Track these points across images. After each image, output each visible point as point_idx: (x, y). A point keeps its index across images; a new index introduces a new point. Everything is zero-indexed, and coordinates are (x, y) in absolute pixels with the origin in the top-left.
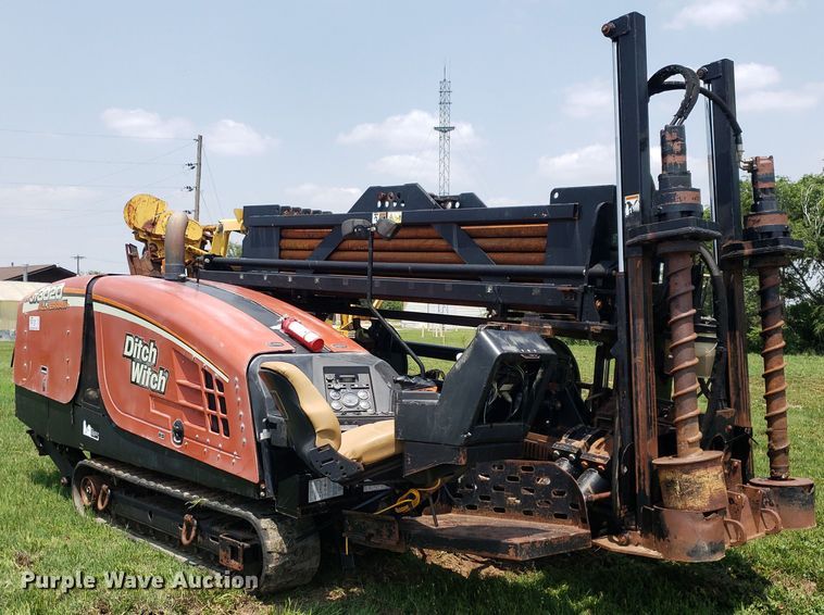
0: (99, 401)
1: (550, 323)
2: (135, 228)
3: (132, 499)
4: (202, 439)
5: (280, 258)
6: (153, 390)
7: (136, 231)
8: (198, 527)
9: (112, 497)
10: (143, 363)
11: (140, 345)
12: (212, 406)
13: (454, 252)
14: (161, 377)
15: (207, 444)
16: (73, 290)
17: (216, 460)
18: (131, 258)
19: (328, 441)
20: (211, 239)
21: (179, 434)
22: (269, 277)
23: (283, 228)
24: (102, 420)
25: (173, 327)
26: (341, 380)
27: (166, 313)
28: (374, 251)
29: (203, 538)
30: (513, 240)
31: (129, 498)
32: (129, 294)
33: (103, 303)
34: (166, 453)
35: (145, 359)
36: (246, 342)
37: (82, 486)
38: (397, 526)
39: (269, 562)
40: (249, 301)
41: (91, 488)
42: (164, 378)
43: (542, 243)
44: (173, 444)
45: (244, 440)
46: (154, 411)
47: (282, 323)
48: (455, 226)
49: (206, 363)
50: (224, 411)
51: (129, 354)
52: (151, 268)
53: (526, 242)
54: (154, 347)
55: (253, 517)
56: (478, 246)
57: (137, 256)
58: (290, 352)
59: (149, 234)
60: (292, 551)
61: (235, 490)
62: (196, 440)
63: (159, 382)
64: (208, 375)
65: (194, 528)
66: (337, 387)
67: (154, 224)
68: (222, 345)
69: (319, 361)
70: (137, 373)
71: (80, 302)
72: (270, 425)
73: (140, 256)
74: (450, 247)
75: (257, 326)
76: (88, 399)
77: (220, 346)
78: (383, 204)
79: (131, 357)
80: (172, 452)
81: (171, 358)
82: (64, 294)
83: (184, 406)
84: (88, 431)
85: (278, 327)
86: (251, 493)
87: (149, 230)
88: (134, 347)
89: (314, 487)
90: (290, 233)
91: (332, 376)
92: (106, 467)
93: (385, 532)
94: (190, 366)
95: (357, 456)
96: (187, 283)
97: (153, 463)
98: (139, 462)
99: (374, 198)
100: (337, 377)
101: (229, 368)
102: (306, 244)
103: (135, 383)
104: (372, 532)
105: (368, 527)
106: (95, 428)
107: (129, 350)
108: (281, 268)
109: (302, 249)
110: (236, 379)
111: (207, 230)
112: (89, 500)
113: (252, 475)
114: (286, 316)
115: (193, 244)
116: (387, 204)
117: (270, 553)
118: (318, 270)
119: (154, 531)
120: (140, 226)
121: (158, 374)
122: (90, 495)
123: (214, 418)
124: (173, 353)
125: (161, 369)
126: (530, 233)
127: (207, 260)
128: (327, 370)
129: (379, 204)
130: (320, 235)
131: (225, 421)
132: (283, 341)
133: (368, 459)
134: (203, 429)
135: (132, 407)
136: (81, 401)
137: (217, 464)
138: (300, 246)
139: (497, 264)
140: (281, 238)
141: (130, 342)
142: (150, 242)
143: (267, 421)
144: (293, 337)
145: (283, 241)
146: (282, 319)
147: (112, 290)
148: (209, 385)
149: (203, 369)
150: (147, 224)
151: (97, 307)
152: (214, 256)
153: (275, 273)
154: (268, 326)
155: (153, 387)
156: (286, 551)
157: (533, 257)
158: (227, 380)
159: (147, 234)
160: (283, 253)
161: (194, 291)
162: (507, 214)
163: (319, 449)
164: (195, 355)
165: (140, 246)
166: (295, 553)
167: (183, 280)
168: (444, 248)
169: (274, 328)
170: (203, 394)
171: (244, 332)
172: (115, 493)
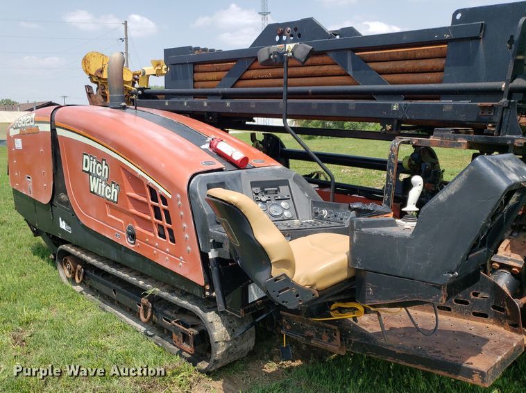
0: (68, 203)
1: (465, 138)
2: (90, 74)
3: (100, 278)
4: (152, 242)
5: (194, 88)
6: (108, 200)
7: (91, 76)
8: (153, 309)
9: (85, 274)
10: (98, 177)
11: (95, 163)
12: (158, 216)
13: (349, 75)
14: (114, 190)
15: (156, 247)
16: (41, 119)
17: (165, 261)
18: (89, 94)
19: (284, 271)
20: (138, 80)
21: (133, 236)
22: (188, 103)
23: (195, 64)
24: (72, 219)
25: (120, 149)
26: (266, 193)
27: (113, 136)
28: (288, 77)
29: (157, 317)
30: (407, 62)
31: (97, 277)
32: (83, 121)
33: (63, 128)
34: (123, 249)
35: (99, 174)
36: (184, 163)
37: (64, 263)
38: (338, 334)
39: (216, 350)
40: (178, 124)
41: (70, 265)
42: (116, 190)
43: (439, 63)
44: (128, 243)
45: (189, 248)
46: (109, 215)
47: (211, 143)
48: (349, 53)
49: (150, 180)
50: (169, 221)
51: (87, 169)
52: (102, 100)
53: (422, 64)
54: (106, 165)
55: (200, 312)
56: (371, 69)
57: (93, 93)
58: (221, 170)
59: (99, 78)
60: (234, 339)
61: (183, 288)
62: (147, 242)
63: (112, 193)
64: (153, 192)
65: (150, 310)
66: (264, 199)
67: (102, 72)
68: (163, 165)
69: (246, 176)
70: (94, 185)
71: (46, 128)
72: (217, 245)
73: (95, 92)
74: (343, 72)
75: (190, 146)
76: (61, 202)
77: (162, 167)
78: (281, 38)
79: (88, 172)
80: (127, 250)
81: (120, 175)
82: (36, 122)
83: (134, 215)
84: (63, 225)
85: (207, 146)
86: (198, 293)
87: (99, 76)
88: (90, 165)
89: (253, 289)
90: (201, 67)
91: (258, 190)
92: (79, 253)
93: (325, 337)
94: (137, 182)
95: (311, 283)
96: (127, 110)
97: (114, 255)
98: (103, 253)
99: (271, 33)
100: (263, 190)
101: (171, 186)
102: (215, 75)
103: (93, 192)
104: (312, 334)
105: (307, 329)
106: (68, 223)
107: (86, 166)
108: (195, 95)
109: (212, 80)
110: (178, 196)
111: (136, 74)
112: (70, 273)
113: (198, 278)
114: (213, 136)
115: (127, 84)
116: (284, 38)
117: (217, 342)
118: (225, 96)
119: (118, 303)
120: (93, 73)
121: (110, 186)
122: (70, 270)
123: (161, 226)
124: (122, 171)
125: (113, 183)
126: (427, 54)
127: (140, 92)
128: (253, 184)
129: (277, 38)
130: (226, 68)
131: (171, 231)
132: (214, 160)
133: (322, 285)
134: (152, 235)
135: (93, 211)
136: (56, 203)
137: (166, 265)
138: (210, 78)
139: (391, 84)
140: (194, 72)
141: (86, 160)
142: (100, 83)
143: (214, 241)
144: (220, 155)
145: (195, 74)
146: (209, 140)
147: (68, 118)
148: (154, 198)
149: (148, 185)
150: (97, 71)
151: (60, 132)
152: (145, 88)
153: (191, 100)
154: (199, 145)
155: (108, 197)
156: (229, 339)
157: (429, 76)
158: (170, 196)
159: (97, 78)
160: (196, 84)
161: (133, 116)
162: (405, 38)
163: (276, 280)
164: (140, 173)
165: (95, 86)
166: (236, 339)
167: (124, 108)
168: (338, 72)
169: (203, 147)
170: (150, 205)
171: (181, 153)
172: (88, 271)
